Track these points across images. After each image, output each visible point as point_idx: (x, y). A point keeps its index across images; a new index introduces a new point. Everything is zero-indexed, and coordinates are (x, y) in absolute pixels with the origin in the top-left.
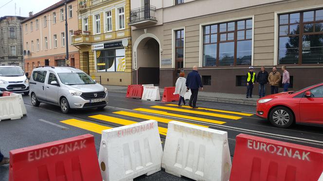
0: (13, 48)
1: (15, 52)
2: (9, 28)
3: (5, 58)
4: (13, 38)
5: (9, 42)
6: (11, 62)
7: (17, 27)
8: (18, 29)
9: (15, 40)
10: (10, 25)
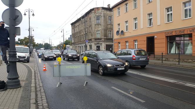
0: (98, 32)
1: (100, 35)
2: (96, 17)
3: (93, 39)
4: (98, 24)
5: (95, 28)
6: (96, 43)
7: (102, 16)
8: (102, 17)
9: (100, 26)
10: (97, 15)
